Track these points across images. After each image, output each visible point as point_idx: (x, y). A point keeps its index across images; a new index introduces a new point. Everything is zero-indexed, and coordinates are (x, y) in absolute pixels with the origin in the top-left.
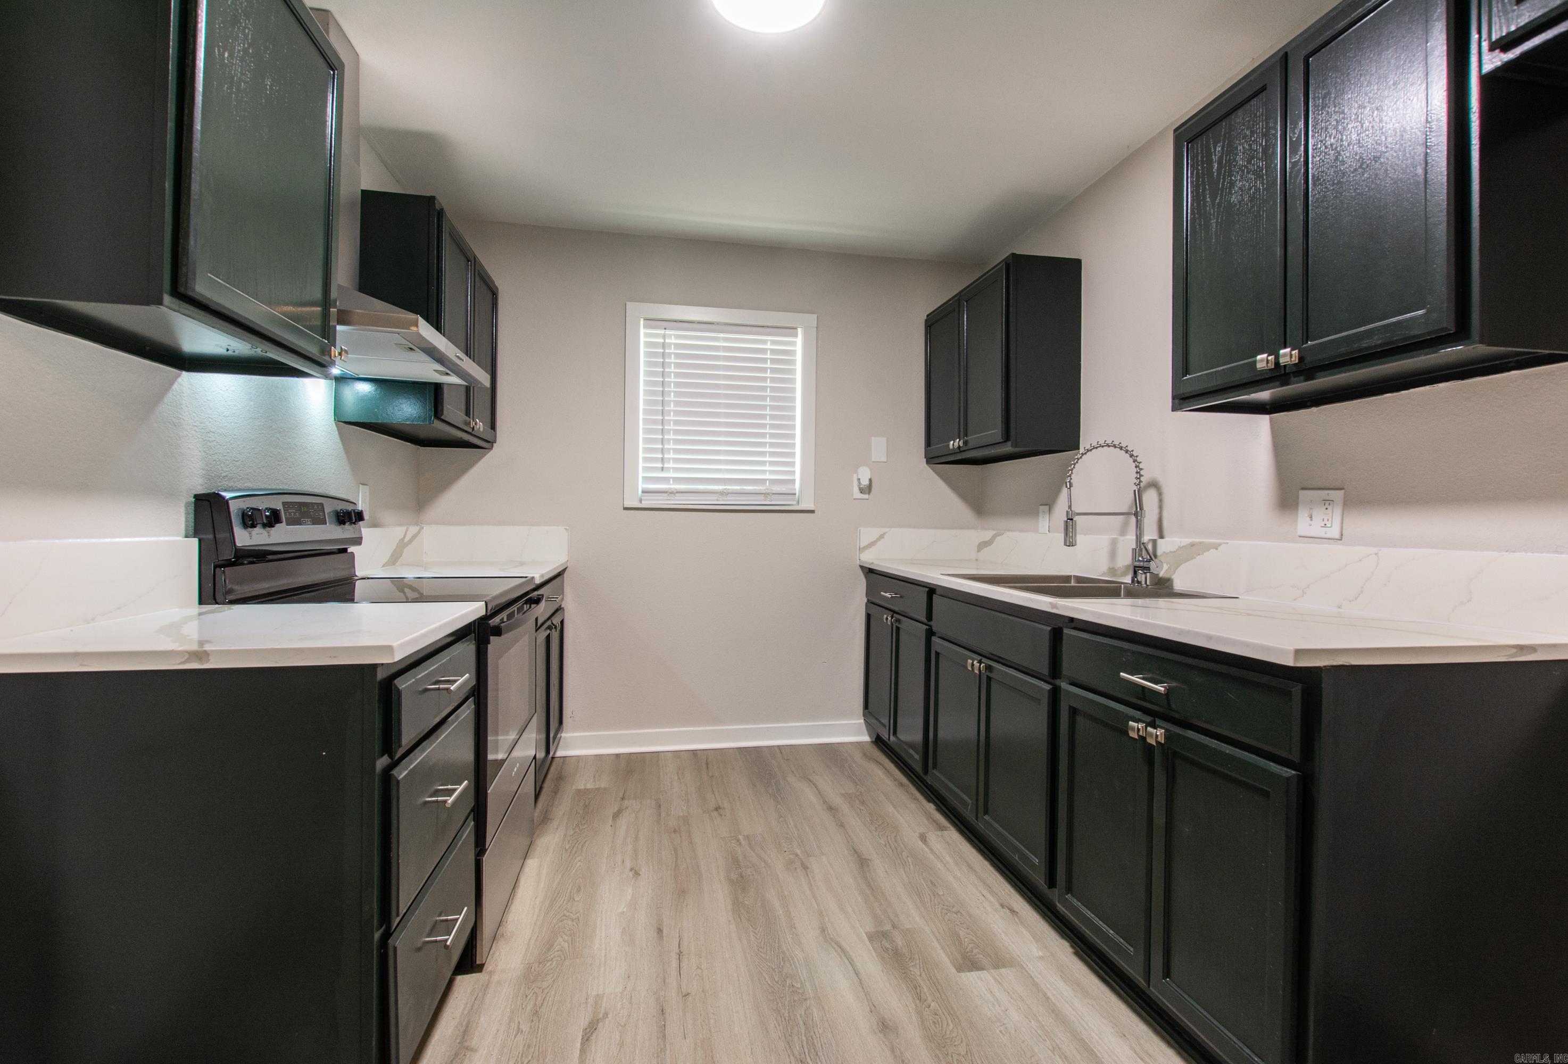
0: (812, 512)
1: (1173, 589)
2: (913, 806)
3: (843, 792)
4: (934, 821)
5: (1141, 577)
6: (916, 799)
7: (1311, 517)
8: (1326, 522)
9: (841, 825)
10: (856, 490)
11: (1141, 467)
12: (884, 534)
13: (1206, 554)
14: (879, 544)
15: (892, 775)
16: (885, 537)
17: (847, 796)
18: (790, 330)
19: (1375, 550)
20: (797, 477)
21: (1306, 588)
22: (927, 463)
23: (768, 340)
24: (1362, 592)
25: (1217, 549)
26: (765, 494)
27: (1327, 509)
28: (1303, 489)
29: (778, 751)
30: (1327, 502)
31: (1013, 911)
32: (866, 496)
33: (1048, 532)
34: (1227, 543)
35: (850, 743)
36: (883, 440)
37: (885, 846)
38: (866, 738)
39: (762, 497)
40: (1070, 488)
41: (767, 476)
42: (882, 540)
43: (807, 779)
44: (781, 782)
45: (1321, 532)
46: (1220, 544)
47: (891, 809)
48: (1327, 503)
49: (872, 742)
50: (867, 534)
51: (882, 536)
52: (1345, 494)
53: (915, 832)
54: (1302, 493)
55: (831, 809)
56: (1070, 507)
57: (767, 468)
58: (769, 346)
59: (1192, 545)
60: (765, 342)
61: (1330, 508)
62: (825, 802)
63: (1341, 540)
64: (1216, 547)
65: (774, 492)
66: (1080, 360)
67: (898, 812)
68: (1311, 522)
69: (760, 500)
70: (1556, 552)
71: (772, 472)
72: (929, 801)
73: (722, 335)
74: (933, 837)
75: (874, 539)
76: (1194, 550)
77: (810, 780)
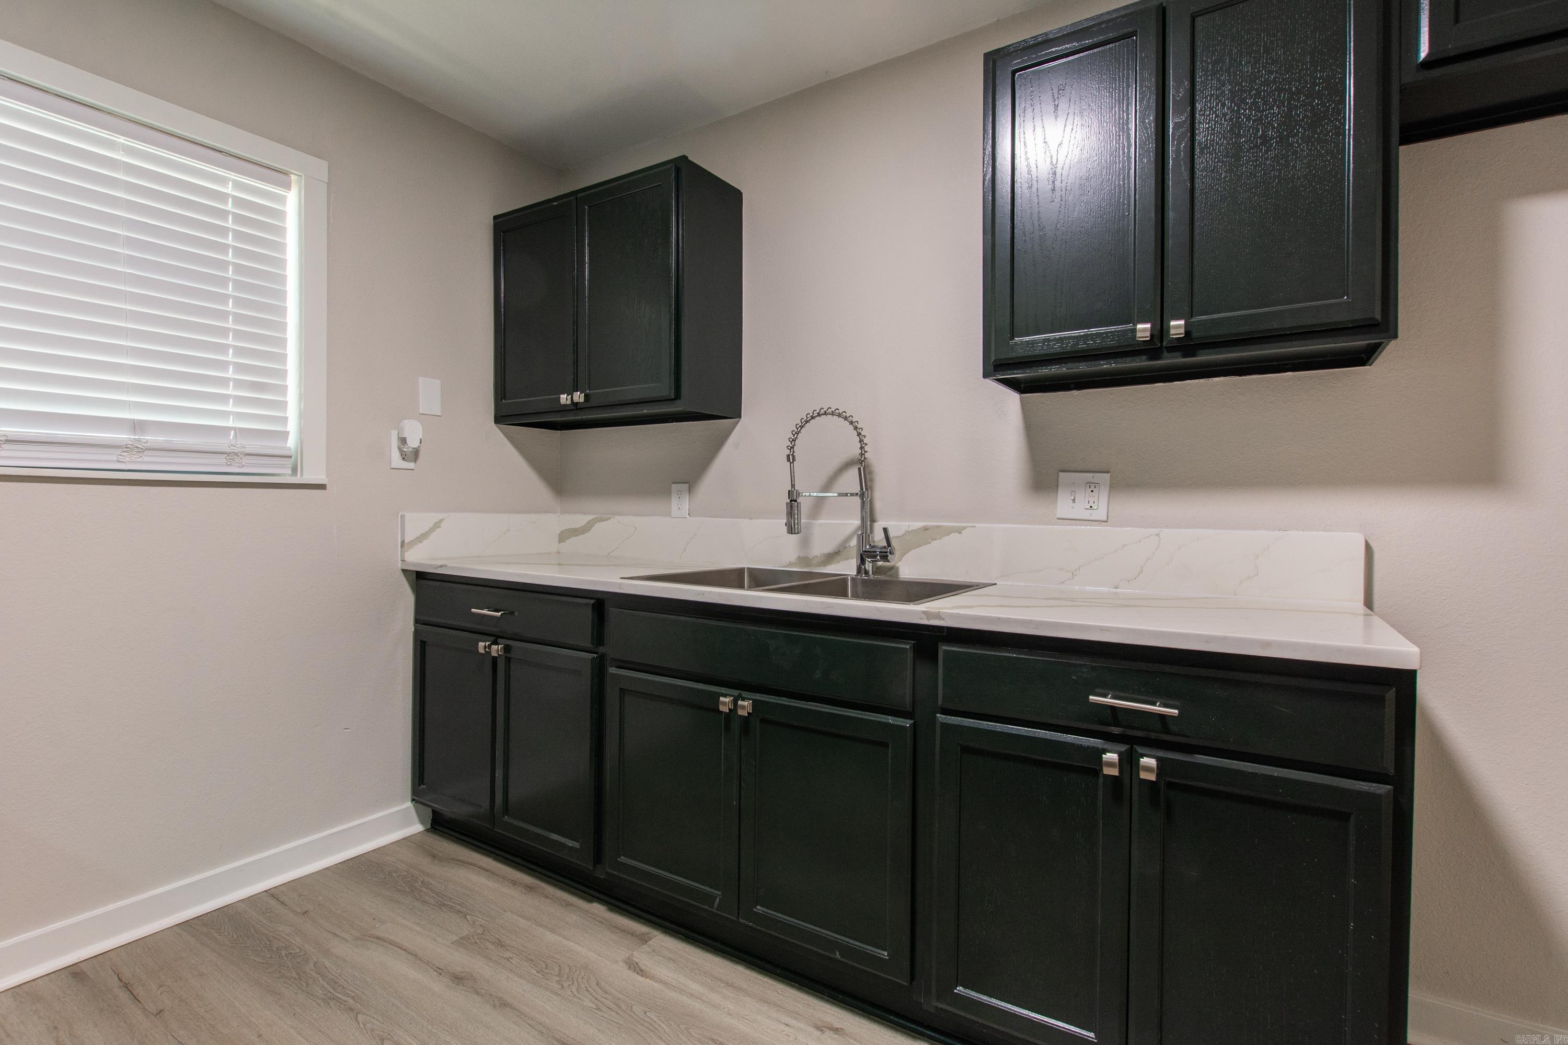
0: (322, 487)
1: (898, 578)
2: (574, 918)
3: (455, 938)
4: (623, 931)
5: (869, 565)
6: (568, 905)
7: (1074, 500)
8: (1091, 504)
9: (503, 1005)
10: (395, 455)
11: (865, 442)
12: (441, 521)
13: (946, 539)
14: (433, 536)
15: (503, 877)
16: (442, 525)
17: (463, 942)
18: (279, 175)
19: (1156, 531)
20: (292, 427)
21: (1076, 570)
22: (495, 423)
23: (229, 179)
24: (1142, 572)
25: (960, 533)
26: (228, 454)
27: (1092, 491)
28: (1062, 471)
29: (272, 902)
30: (1091, 486)
31: (837, 1030)
32: (411, 465)
33: (688, 516)
34: (975, 527)
35: (397, 843)
36: (437, 383)
37: (598, 1009)
38: (418, 828)
39: (222, 459)
40: (793, 462)
41: (230, 423)
42: (438, 530)
43: (368, 937)
44: (327, 963)
45: (1086, 515)
46: (964, 528)
47: (551, 937)
48: (1093, 486)
49: (427, 830)
50: (416, 523)
51: (437, 525)
52: (1111, 477)
53: (616, 962)
54: (1061, 474)
55: (459, 979)
56: (793, 486)
57: (230, 407)
58: (229, 189)
59: (926, 529)
60: (223, 181)
61: (1096, 491)
62: (439, 971)
63: (1107, 522)
64: (959, 531)
65: (248, 451)
66: (741, 313)
67: (564, 937)
68: (1074, 504)
69: (217, 464)
70: (1325, 530)
71: (239, 416)
72: (591, 901)
73: (122, 140)
74: (642, 957)
75: (426, 529)
76: (925, 536)
77: (378, 938)
